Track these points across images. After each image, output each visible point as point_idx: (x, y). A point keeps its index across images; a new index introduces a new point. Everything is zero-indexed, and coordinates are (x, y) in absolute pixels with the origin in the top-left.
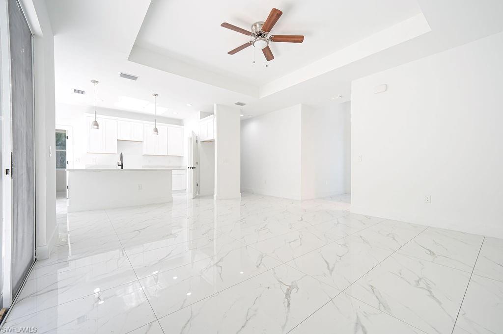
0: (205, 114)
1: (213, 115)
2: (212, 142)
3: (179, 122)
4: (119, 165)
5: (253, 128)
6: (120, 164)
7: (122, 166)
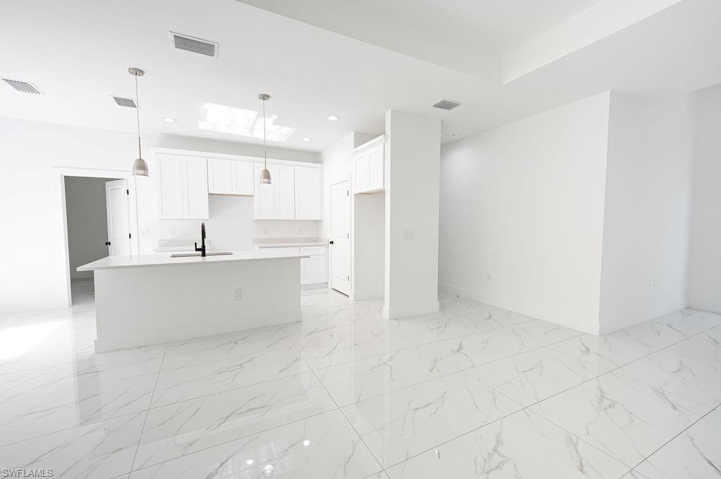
0: (362, 138)
1: (382, 136)
2: (380, 193)
3: (315, 157)
4: (197, 250)
5: (463, 161)
6: (199, 246)
7: (203, 249)
